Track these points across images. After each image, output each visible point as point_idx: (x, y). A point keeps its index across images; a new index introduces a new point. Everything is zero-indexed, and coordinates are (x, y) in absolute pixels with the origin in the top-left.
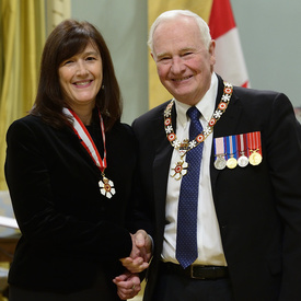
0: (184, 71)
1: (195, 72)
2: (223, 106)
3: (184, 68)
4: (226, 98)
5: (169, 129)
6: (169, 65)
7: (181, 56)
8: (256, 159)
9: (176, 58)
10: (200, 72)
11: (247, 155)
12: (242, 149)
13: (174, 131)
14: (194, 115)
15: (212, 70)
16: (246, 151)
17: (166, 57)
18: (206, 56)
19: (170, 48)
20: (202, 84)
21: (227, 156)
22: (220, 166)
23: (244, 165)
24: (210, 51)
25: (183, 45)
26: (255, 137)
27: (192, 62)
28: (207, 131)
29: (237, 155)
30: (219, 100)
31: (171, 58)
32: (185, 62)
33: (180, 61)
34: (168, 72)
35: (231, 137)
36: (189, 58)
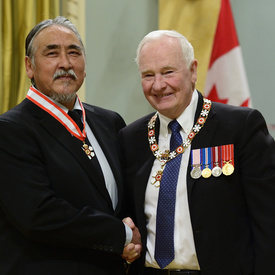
0: (164, 88)
1: (175, 90)
2: (202, 121)
3: (164, 85)
4: (205, 113)
5: (152, 140)
6: (152, 82)
7: (162, 74)
8: (229, 169)
9: (158, 75)
10: (179, 90)
11: (220, 166)
12: (217, 160)
13: (157, 142)
14: (175, 128)
15: (193, 87)
16: (219, 162)
17: (149, 74)
18: (186, 75)
19: (153, 66)
21: (203, 167)
22: (195, 175)
23: (217, 174)
24: (192, 70)
25: (165, 64)
26: (229, 149)
27: (172, 80)
28: (187, 143)
29: (212, 166)
30: (197, 115)
31: (154, 75)
32: (166, 80)
33: (161, 79)
34: (151, 88)
35: (206, 149)
36: (170, 77)
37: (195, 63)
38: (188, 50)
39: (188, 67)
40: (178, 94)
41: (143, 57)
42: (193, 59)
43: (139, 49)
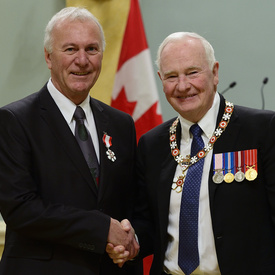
0: (188, 89)
2: (224, 125)
3: (188, 86)
4: (227, 117)
5: (173, 145)
6: (175, 83)
8: (252, 174)
9: (182, 76)
11: (244, 171)
12: (240, 165)
14: (196, 132)
16: (242, 166)
18: (210, 77)
20: (205, 103)
21: (225, 171)
22: (218, 180)
23: (240, 179)
24: (214, 72)
26: (252, 154)
28: (208, 147)
29: (234, 170)
30: (219, 119)
33: (185, 80)
35: (229, 154)
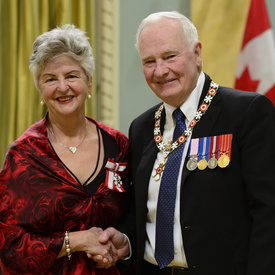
1: (178, 76)
7: (164, 59)
10: (183, 75)
15: (199, 69)
19: (153, 51)
25: (166, 48)
31: (154, 61)
32: (169, 65)
34: (153, 75)
36: (173, 61)
37: (199, 45)
38: (190, 31)
39: (191, 49)
40: (182, 79)
41: (142, 42)
42: (196, 40)
43: (138, 34)
